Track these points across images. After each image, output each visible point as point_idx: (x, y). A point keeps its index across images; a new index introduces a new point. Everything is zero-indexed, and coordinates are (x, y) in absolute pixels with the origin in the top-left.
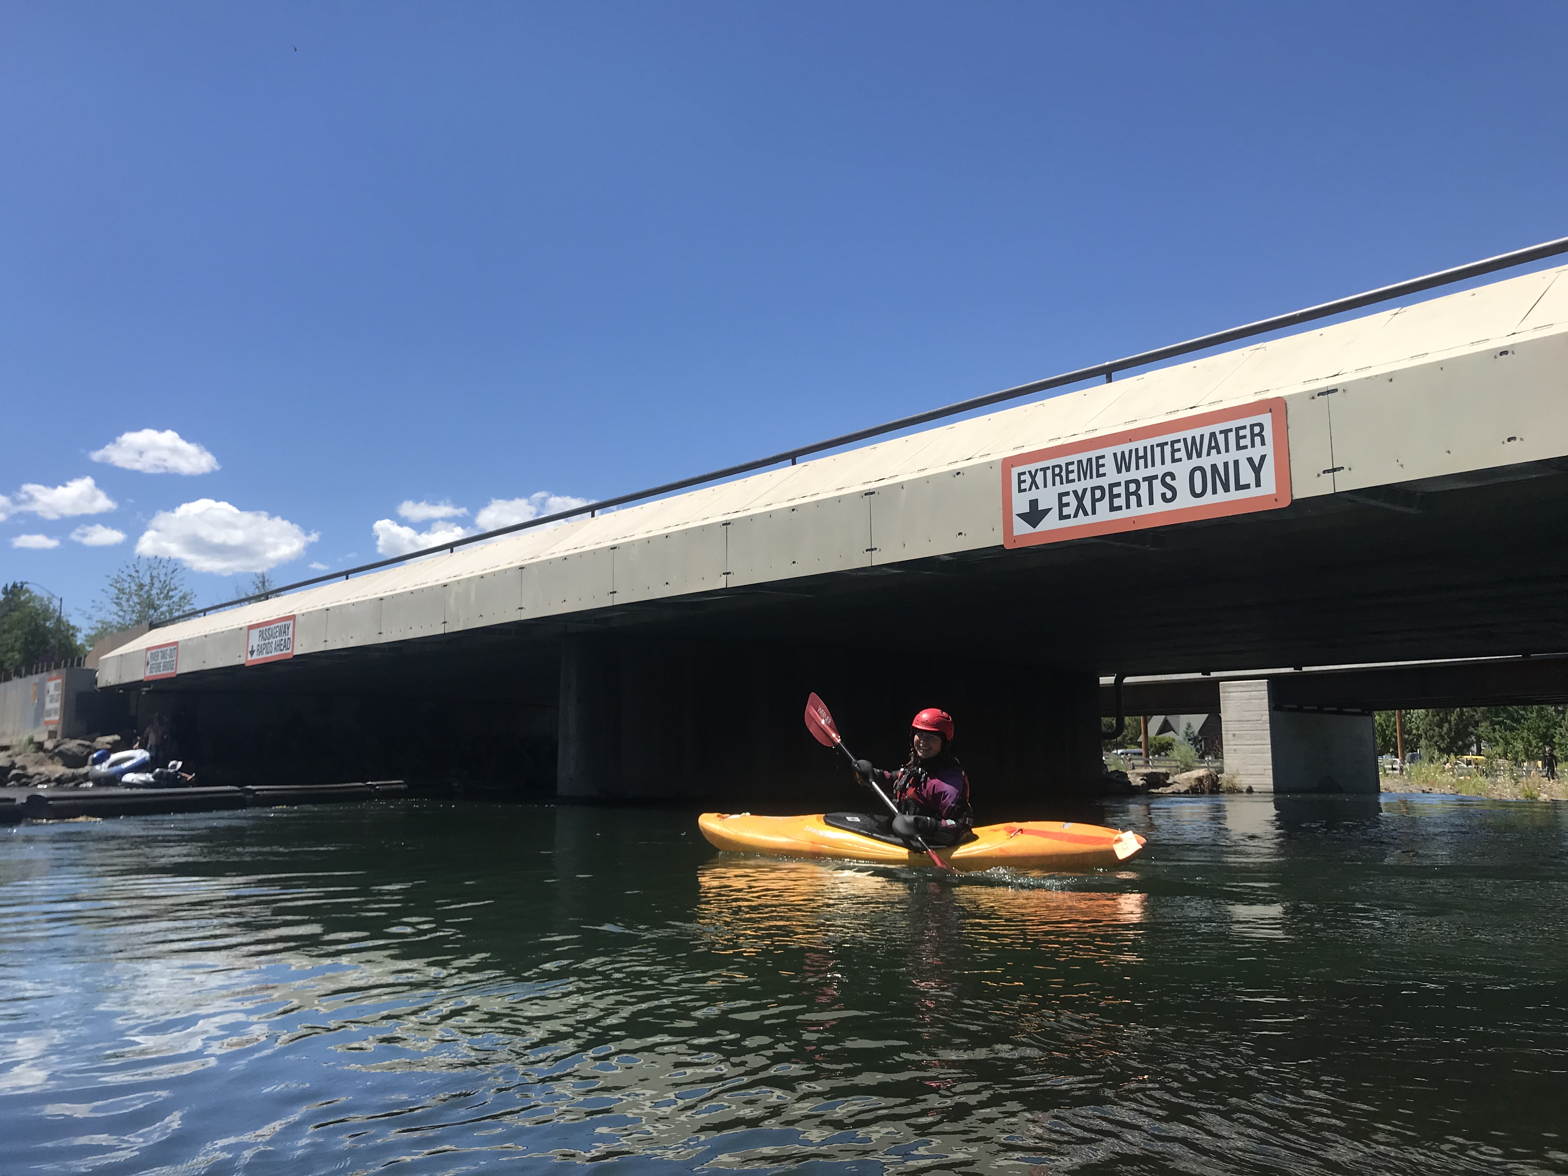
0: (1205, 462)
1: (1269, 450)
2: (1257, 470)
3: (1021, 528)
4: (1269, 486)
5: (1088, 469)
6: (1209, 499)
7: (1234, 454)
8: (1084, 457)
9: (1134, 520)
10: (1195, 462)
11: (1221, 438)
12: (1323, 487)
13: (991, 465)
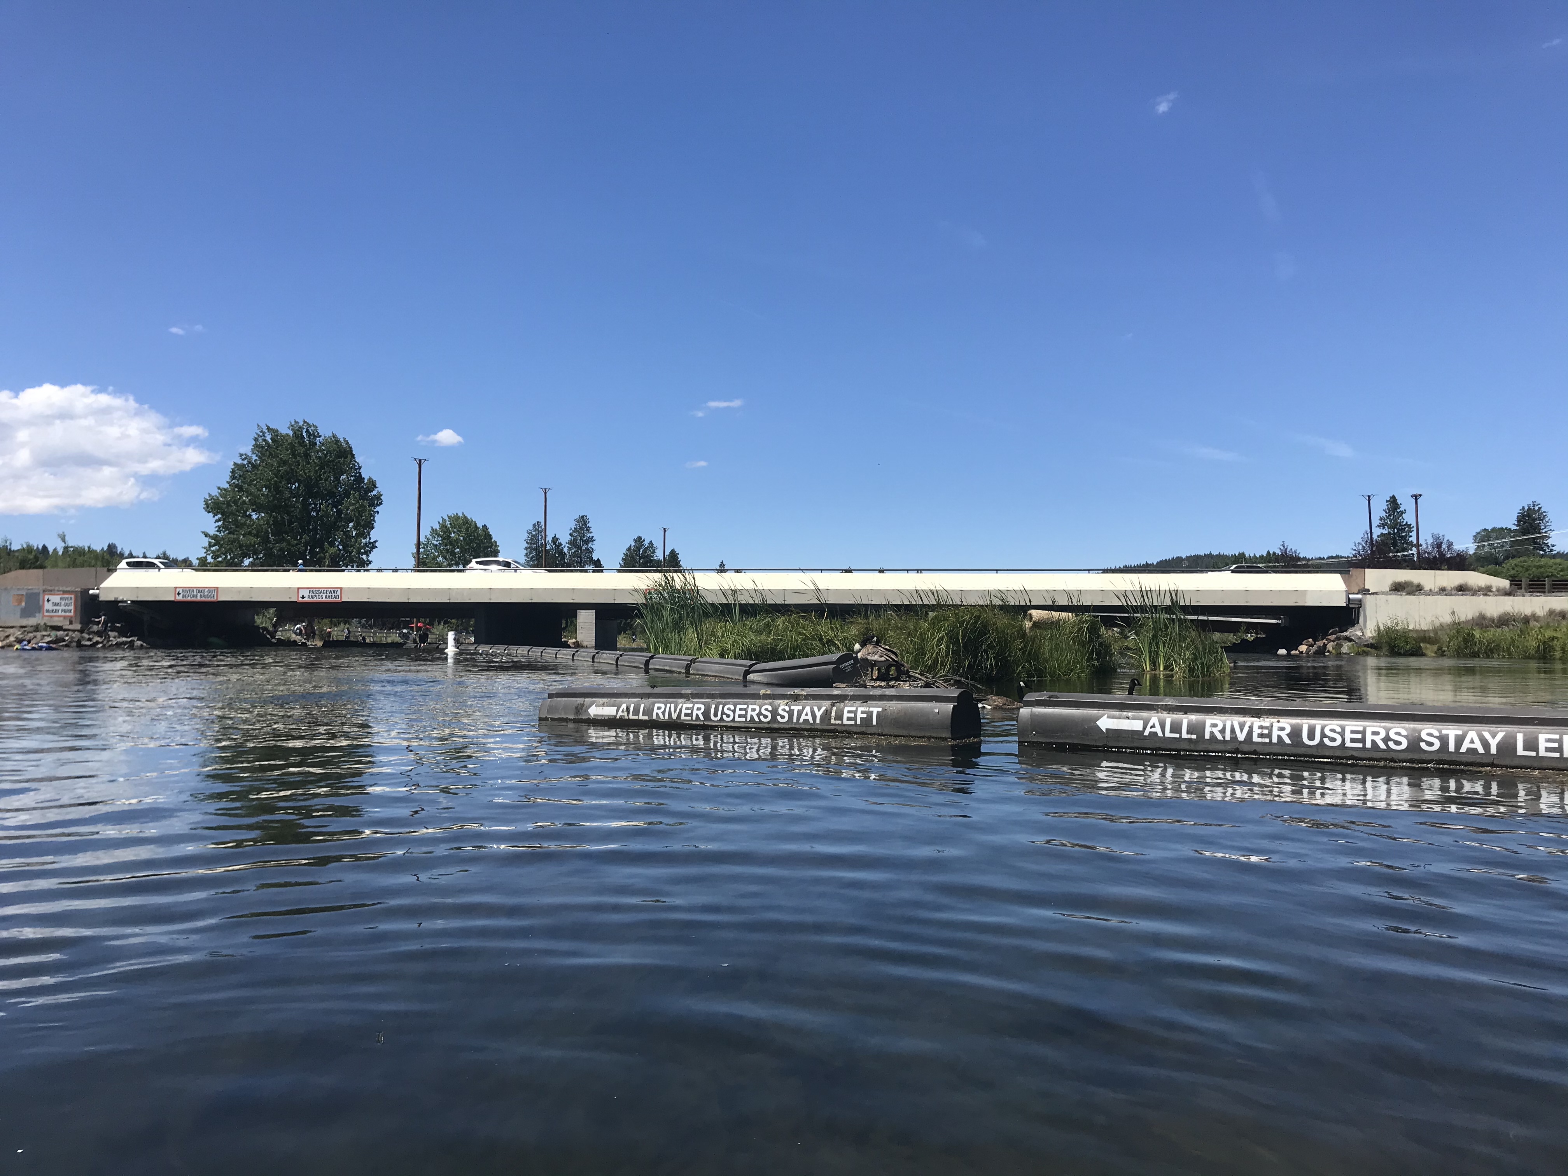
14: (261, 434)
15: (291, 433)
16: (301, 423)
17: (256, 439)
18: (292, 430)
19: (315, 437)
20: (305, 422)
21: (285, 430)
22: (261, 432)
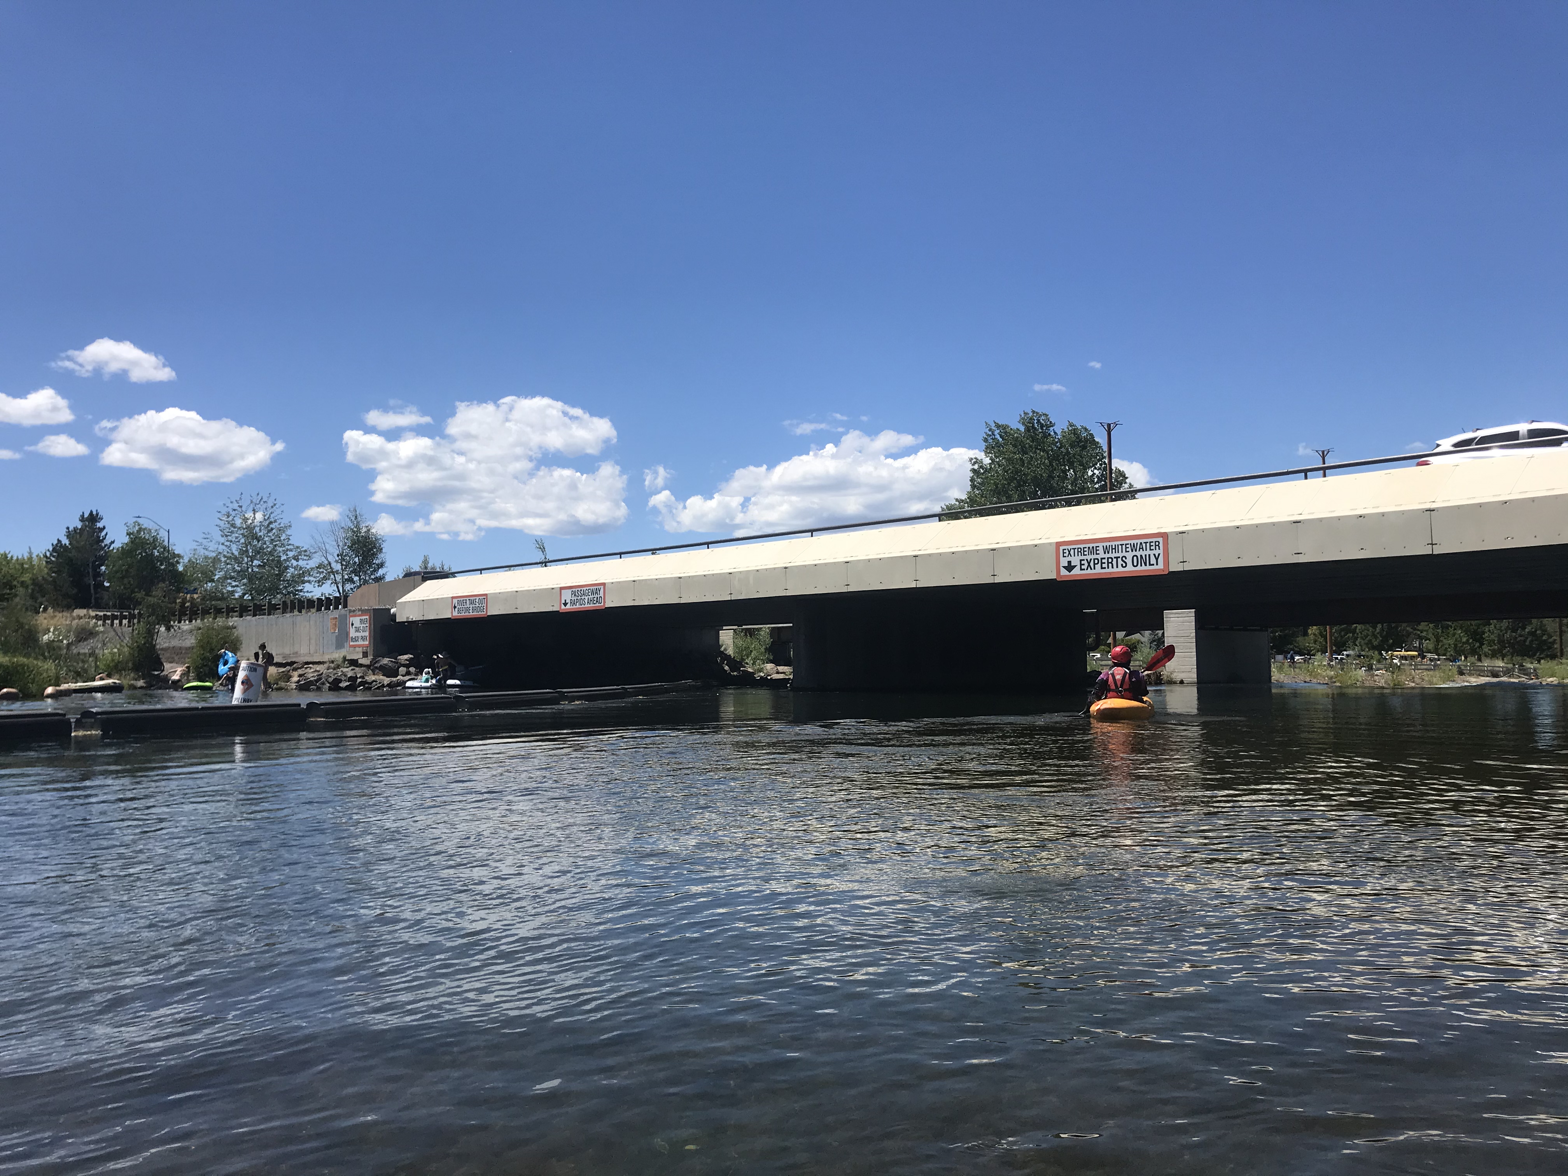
0: (1138, 554)
1: (1161, 551)
2: (1157, 559)
3: (1064, 572)
4: (1161, 566)
5: (1094, 551)
6: (1139, 568)
7: (1148, 552)
8: (1091, 545)
9: (1110, 573)
10: (1134, 553)
11: (1144, 545)
12: (1179, 568)
13: (1050, 544)
14: (990, 433)
15: (1022, 429)
16: (1031, 414)
17: (986, 440)
18: (1023, 424)
19: (1048, 427)
20: (1033, 412)
21: (1016, 425)
22: (990, 430)
